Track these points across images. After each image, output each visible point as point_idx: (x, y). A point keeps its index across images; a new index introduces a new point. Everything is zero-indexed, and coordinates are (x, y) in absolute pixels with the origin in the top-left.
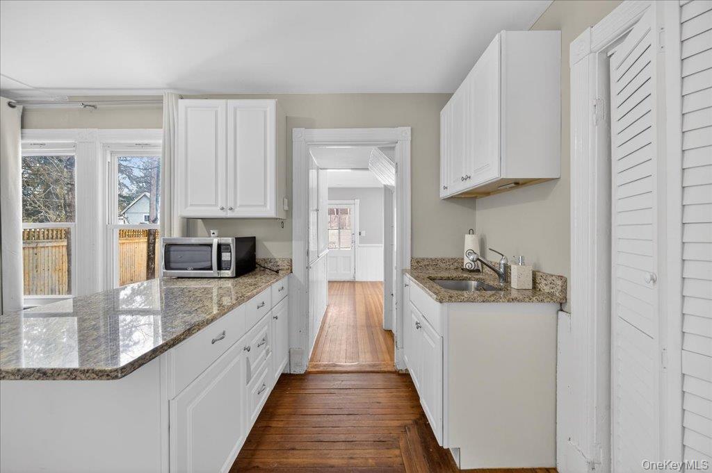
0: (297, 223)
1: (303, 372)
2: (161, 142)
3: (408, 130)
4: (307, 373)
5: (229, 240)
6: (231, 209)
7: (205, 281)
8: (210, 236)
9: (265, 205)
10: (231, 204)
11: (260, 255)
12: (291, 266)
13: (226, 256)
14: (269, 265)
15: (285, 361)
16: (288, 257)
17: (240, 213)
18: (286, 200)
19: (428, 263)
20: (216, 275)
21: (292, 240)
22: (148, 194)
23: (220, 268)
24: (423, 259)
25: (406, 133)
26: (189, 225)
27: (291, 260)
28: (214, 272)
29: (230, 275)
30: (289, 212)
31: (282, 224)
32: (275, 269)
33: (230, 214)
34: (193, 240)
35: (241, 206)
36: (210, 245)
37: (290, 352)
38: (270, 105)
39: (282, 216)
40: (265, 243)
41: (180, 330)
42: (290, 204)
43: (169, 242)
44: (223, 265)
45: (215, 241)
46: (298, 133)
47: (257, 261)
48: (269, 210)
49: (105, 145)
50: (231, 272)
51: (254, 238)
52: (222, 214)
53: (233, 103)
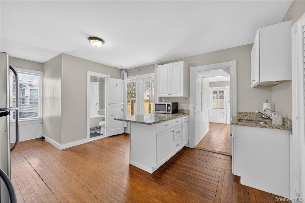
0: (191, 99)
1: (193, 148)
2: (154, 76)
3: (235, 62)
4: (194, 148)
5: (170, 103)
7: (164, 114)
8: (165, 102)
9: (180, 93)
10: (171, 93)
11: (179, 108)
12: (189, 112)
13: (169, 108)
14: (182, 112)
15: (186, 142)
16: (188, 109)
17: (173, 95)
18: (187, 91)
19: (245, 114)
20: (167, 113)
21: (189, 104)
22: (149, 88)
23: (168, 111)
24: (243, 113)
25: (234, 63)
26: (161, 99)
29: (170, 113)
30: (189, 95)
31: (186, 98)
32: (184, 113)
33: (171, 96)
34: (162, 103)
35: (173, 93)
36: (165, 105)
37: (188, 140)
38: (182, 63)
39: (186, 96)
40: (181, 105)
41: (158, 121)
42: (189, 92)
43: (156, 104)
44: (169, 110)
45: (167, 104)
46: (192, 69)
47: (179, 110)
48: (181, 94)
49: (142, 79)
50: (170, 112)
51: (178, 103)
52: (168, 96)
53: (171, 64)
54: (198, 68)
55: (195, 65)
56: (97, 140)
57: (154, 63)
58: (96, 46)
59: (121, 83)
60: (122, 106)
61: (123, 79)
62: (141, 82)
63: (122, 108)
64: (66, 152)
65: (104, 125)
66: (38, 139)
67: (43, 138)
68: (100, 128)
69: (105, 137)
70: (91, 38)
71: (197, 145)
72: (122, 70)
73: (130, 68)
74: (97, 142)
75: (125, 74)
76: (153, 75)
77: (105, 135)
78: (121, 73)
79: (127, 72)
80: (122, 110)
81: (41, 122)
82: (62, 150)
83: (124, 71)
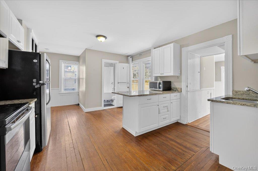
0: (183, 77)
4: (186, 125)
5: (161, 82)
6: (163, 74)
7: (156, 91)
8: (158, 81)
9: (171, 72)
11: (173, 86)
12: (181, 90)
13: (160, 86)
14: (174, 89)
17: (165, 75)
20: (158, 90)
21: (181, 82)
23: (159, 88)
24: (240, 91)
27: (181, 88)
28: (158, 89)
30: (180, 74)
31: (178, 78)
32: (176, 90)
35: (165, 73)
36: (157, 83)
38: (172, 45)
39: (178, 75)
40: (174, 83)
42: (181, 71)
43: (150, 82)
44: (160, 88)
46: (184, 49)
47: (172, 88)
48: (172, 74)
49: (143, 62)
50: (161, 90)
51: (171, 81)
52: (161, 75)
53: (163, 47)
54: (191, 48)
55: (187, 45)
56: (109, 109)
57: (150, 48)
58: (101, 41)
59: (127, 66)
60: (128, 84)
61: (129, 63)
62: (142, 65)
63: (128, 86)
64: (87, 114)
65: (114, 98)
66: (76, 105)
67: (79, 104)
68: (112, 101)
69: (115, 107)
70: (98, 36)
71: (191, 123)
72: (128, 56)
73: (134, 54)
74: (109, 110)
75: (130, 59)
76: (150, 58)
77: (115, 106)
78: (127, 58)
79: (132, 58)
80: (128, 88)
81: (78, 94)
82: (86, 112)
83: (130, 57)
